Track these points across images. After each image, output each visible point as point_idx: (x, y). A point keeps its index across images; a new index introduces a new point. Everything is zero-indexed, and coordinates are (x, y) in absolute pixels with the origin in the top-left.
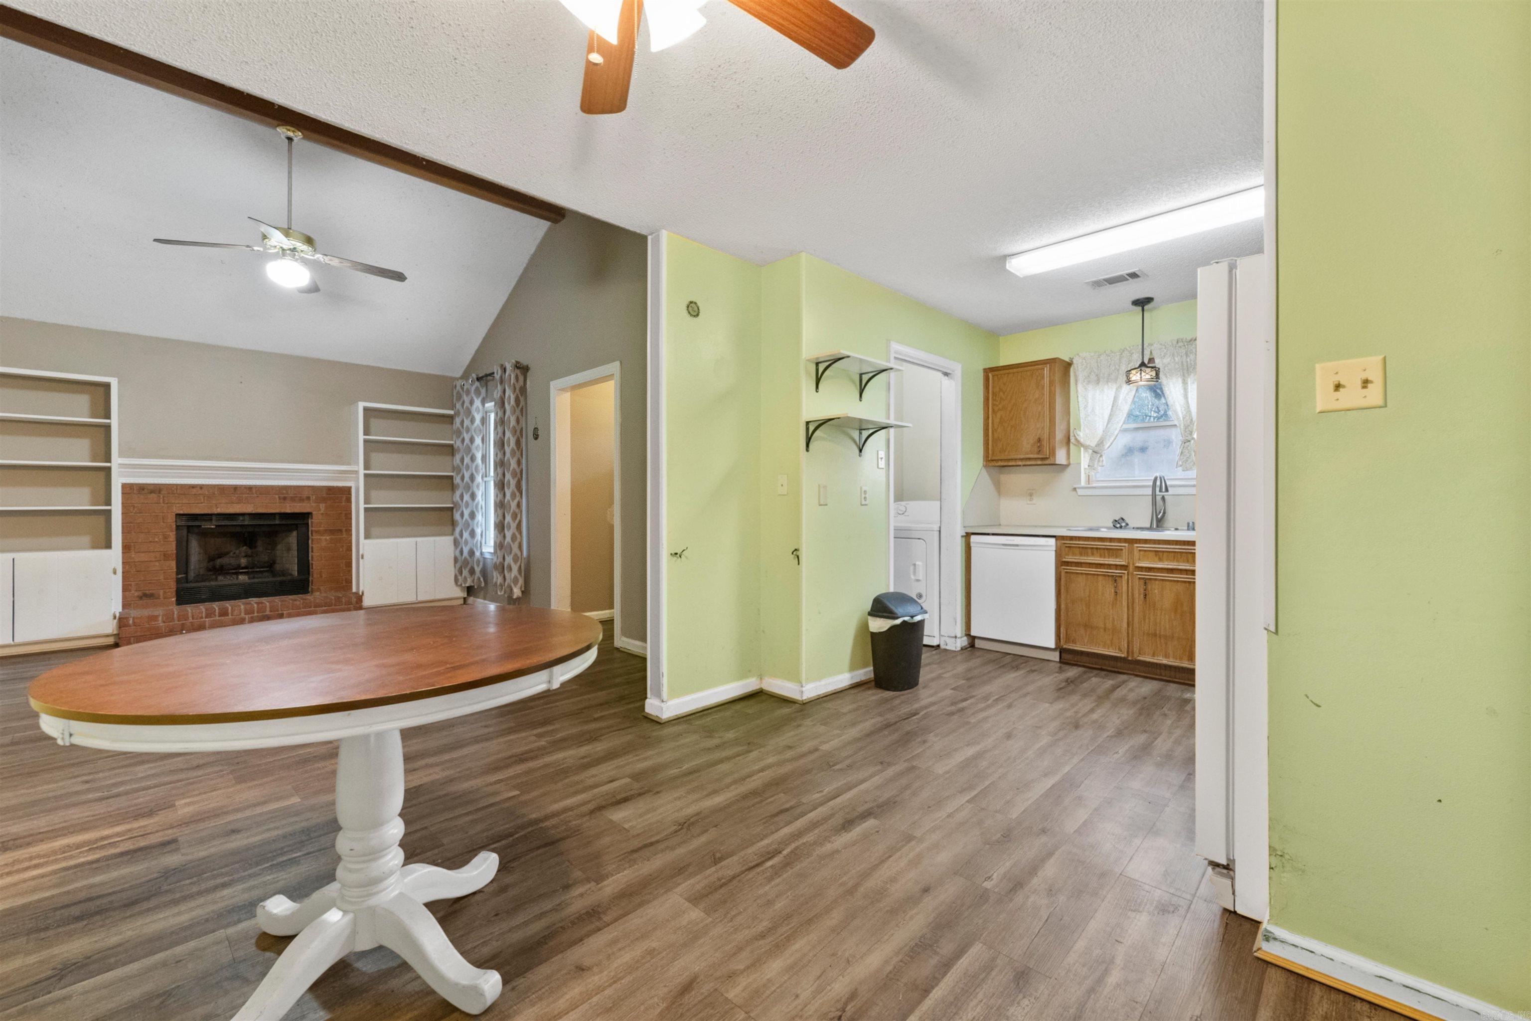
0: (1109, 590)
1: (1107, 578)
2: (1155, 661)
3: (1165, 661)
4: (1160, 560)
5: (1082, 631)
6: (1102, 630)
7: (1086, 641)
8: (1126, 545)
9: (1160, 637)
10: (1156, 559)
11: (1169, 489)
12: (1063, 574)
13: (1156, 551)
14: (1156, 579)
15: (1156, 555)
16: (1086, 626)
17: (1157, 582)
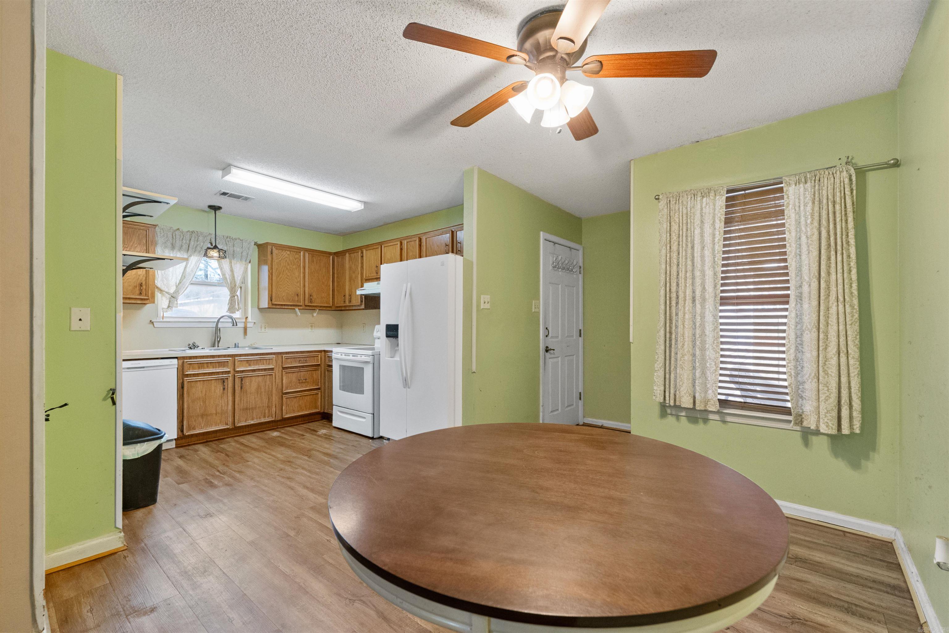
0: (220, 387)
1: (218, 381)
2: (247, 424)
3: (252, 422)
4: (250, 365)
5: (200, 419)
6: (214, 415)
7: (203, 425)
8: (231, 358)
9: (249, 409)
10: (247, 365)
11: (238, 324)
12: (185, 383)
13: (247, 360)
14: (247, 377)
15: (247, 363)
16: (202, 416)
17: (248, 378)
